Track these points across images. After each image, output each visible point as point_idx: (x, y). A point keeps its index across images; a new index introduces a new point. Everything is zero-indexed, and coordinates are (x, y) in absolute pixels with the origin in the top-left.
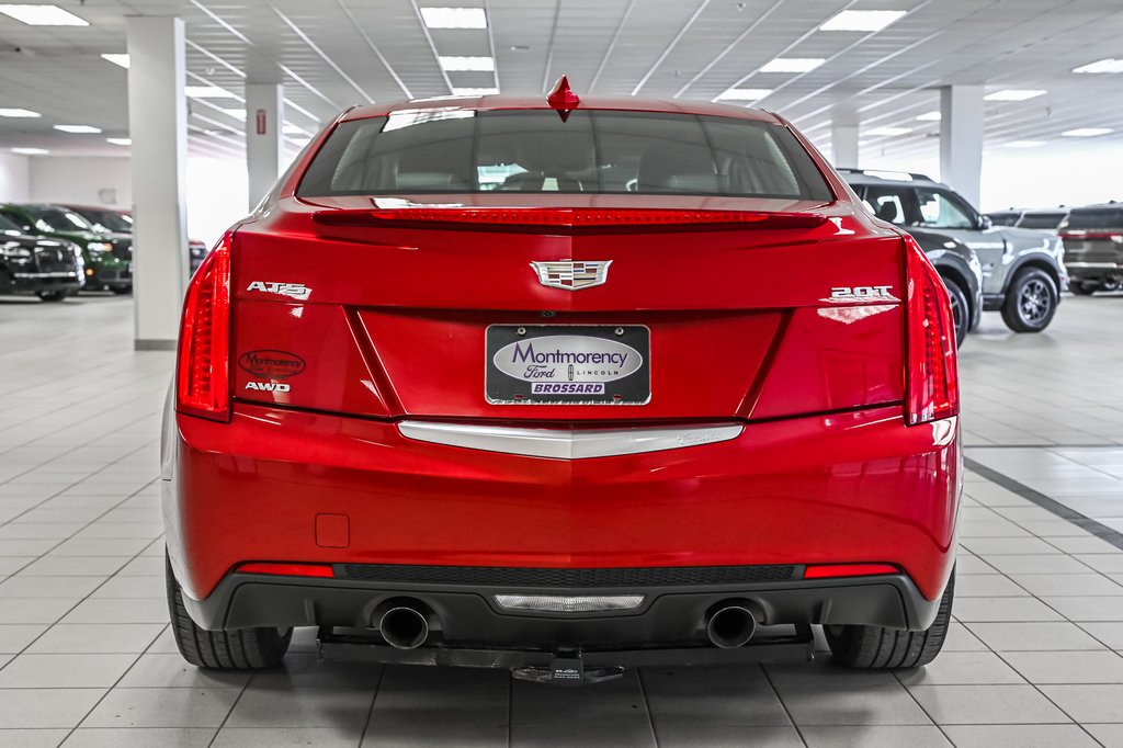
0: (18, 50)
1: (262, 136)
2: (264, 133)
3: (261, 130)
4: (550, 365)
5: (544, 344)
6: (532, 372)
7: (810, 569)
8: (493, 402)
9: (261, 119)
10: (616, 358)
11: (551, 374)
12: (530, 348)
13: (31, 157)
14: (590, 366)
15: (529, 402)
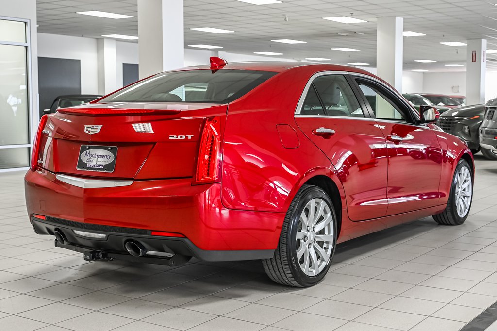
0: (355, 33)
1: (474, 63)
2: (475, 61)
3: (474, 60)
4: (93, 158)
5: (93, 152)
6: (88, 160)
7: (153, 232)
8: (78, 169)
9: (474, 55)
10: (108, 157)
11: (92, 161)
12: (89, 153)
13: (424, 73)
14: (101, 159)
15: (86, 170)
